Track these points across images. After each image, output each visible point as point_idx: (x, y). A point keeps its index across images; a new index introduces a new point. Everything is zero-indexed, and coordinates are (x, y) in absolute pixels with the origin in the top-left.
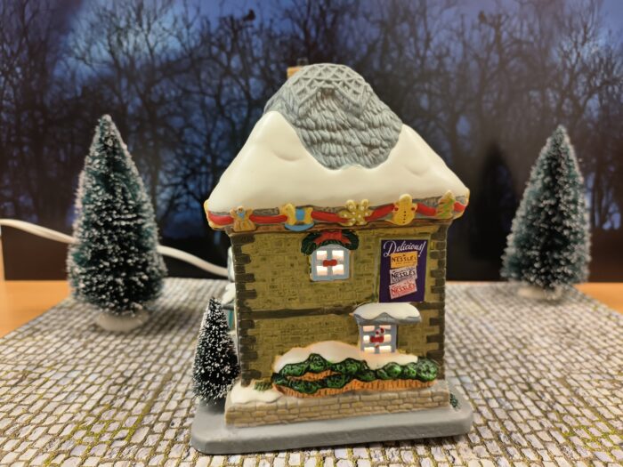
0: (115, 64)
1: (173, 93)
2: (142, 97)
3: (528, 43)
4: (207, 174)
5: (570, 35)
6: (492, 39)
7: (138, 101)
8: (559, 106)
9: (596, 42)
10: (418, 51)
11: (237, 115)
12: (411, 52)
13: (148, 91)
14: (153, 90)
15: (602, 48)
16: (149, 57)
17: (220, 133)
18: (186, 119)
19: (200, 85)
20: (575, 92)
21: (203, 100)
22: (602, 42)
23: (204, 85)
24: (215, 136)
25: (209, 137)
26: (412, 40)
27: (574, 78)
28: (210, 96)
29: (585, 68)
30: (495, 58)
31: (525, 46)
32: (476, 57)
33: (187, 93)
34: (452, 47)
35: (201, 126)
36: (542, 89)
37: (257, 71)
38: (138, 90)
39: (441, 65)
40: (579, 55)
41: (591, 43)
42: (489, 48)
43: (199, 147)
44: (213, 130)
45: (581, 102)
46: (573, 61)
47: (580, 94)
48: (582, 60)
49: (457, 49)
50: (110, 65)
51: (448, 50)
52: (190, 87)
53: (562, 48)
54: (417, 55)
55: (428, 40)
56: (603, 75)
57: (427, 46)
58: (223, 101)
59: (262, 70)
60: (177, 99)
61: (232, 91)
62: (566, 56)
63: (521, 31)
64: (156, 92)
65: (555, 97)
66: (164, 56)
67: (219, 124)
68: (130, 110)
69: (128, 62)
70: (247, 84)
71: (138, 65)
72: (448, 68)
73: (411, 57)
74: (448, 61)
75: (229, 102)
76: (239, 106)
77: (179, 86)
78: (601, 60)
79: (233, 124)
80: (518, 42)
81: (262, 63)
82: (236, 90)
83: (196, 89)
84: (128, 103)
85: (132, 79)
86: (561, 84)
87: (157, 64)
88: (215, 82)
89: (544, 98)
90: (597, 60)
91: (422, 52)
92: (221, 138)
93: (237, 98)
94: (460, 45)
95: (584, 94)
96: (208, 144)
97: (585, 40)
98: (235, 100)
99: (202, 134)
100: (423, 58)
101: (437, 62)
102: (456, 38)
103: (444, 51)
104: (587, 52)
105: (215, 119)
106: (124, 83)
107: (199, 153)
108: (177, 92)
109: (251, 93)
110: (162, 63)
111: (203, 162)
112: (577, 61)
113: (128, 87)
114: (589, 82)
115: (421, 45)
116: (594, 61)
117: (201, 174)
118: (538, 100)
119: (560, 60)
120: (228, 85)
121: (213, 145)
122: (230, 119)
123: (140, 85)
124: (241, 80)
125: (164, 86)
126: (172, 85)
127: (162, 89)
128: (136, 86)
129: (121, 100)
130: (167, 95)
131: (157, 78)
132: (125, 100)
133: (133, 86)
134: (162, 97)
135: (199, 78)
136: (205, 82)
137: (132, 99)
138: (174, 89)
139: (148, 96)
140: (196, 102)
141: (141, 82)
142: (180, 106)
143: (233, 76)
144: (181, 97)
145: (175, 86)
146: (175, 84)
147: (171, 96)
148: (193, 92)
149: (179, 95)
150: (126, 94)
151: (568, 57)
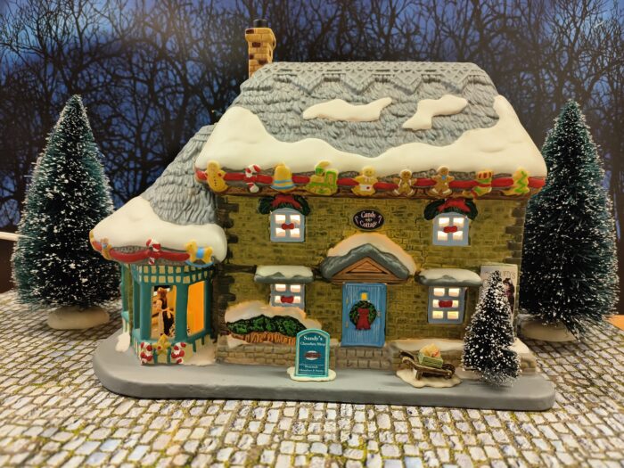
0: (43, 50)
1: (101, 79)
3: (513, 18)
4: (136, 170)
5: (566, 8)
6: (469, 14)
7: (63, 88)
9: (599, 16)
10: (381, 28)
11: (172, 104)
12: (373, 29)
13: (74, 77)
14: (79, 75)
15: (607, 22)
16: (78, 40)
17: (152, 123)
18: (114, 108)
19: (131, 70)
20: (578, 74)
21: (135, 86)
22: (606, 15)
23: (135, 69)
24: (146, 127)
25: (139, 128)
26: (374, 16)
27: (574, 57)
28: (142, 81)
29: (587, 46)
30: (474, 35)
31: (510, 21)
32: (451, 34)
33: (117, 79)
34: (422, 24)
35: (130, 116)
36: (535, 70)
37: (195, 55)
38: (64, 77)
39: (410, 43)
40: (578, 30)
41: (593, 17)
42: (467, 24)
43: (128, 140)
44: (143, 120)
45: (586, 86)
46: (572, 38)
47: (584, 76)
48: (583, 37)
49: (429, 27)
50: (37, 51)
51: (417, 27)
52: (120, 72)
53: (557, 24)
54: (381, 34)
55: (393, 16)
56: (611, 53)
57: (392, 23)
58: (156, 88)
59: (201, 53)
60: (105, 85)
61: (167, 77)
62: (563, 31)
63: (505, 5)
64: (83, 77)
65: (552, 79)
66: (94, 38)
67: (150, 112)
69: (56, 46)
70: (184, 68)
71: (66, 49)
72: (418, 48)
73: (374, 36)
74: (418, 39)
75: (162, 89)
76: (173, 93)
77: (108, 72)
78: (608, 37)
79: (167, 113)
80: (503, 16)
81: (201, 44)
82: (171, 75)
83: (127, 74)
84: (52, 90)
85: (59, 66)
86: (558, 64)
87: (86, 48)
88: (147, 66)
89: (538, 81)
90: (602, 36)
91: (386, 30)
92: (152, 129)
93: (173, 83)
94: (432, 21)
95: (588, 76)
96: (137, 136)
97: (585, 14)
98: (169, 86)
99: (132, 125)
100: (389, 36)
101: (403, 41)
102: (427, 14)
103: (413, 28)
104: (587, 27)
105: (148, 107)
106: (50, 69)
107: (128, 146)
108: (105, 78)
109: (188, 77)
110: (90, 47)
111: (132, 156)
112: (576, 38)
113: (54, 74)
114: (593, 60)
115: (384, 21)
116: (599, 37)
117: (129, 170)
118: (530, 82)
119: (555, 36)
120: (161, 69)
121: (144, 137)
122: (163, 107)
123: (66, 71)
124: (177, 63)
125: (92, 71)
126: (100, 70)
127: (89, 75)
128: (62, 72)
129: (45, 88)
130: (95, 81)
131: (85, 62)
132: (49, 88)
133: (59, 72)
134: (89, 84)
135: (130, 62)
136: (137, 66)
137: (57, 86)
138: (102, 74)
139: (74, 82)
140: (126, 88)
141: (68, 67)
142: (108, 93)
143: (168, 59)
144: (109, 83)
145: (104, 71)
146: (103, 68)
147: (98, 82)
148: (123, 78)
149: (107, 81)
150: (50, 81)
151: (565, 33)
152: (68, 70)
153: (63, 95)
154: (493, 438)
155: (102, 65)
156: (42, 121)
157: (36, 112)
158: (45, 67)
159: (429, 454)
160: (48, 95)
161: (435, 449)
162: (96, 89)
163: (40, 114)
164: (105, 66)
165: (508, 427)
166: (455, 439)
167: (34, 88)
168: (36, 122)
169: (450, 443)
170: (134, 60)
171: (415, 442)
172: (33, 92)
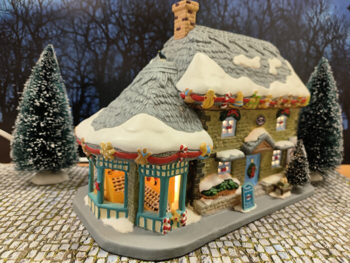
0: (15, 12)
1: (54, 32)
2: (33, 34)
3: (287, 11)
4: (77, 88)
5: (312, 8)
6: (265, 7)
7: (29, 37)
8: (308, 51)
9: (328, 13)
10: (219, 12)
11: (99, 49)
12: (215, 12)
13: (37, 30)
14: (40, 29)
15: (331, 16)
16: (39, 8)
17: (87, 61)
18: (63, 50)
19: (74, 28)
20: (317, 43)
21: (76, 38)
22: (331, 12)
23: (76, 27)
24: (83, 63)
25: (79, 63)
26: (216, 5)
27: (316, 33)
28: (81, 35)
29: (322, 28)
30: (268, 19)
31: (285, 13)
32: (256, 18)
33: (64, 32)
34: (241, 10)
35: (74, 55)
36: (297, 40)
37: (113, 20)
38: (30, 30)
39: (234, 21)
40: (318, 19)
41: (325, 13)
42: (264, 13)
43: (72, 70)
44: (82, 58)
45: (321, 49)
46: (315, 24)
47: (320, 44)
48: (320, 23)
49: (244, 12)
50: (11, 13)
51: (239, 13)
52: (66, 29)
53: (308, 16)
54: (219, 15)
55: (226, 6)
56: (333, 33)
57: (225, 10)
58: (90, 39)
59: (117, 19)
60: (57, 36)
61: (96, 33)
62: (311, 20)
63: (283, 4)
64: (42, 30)
65: (305, 45)
66: (49, 7)
67: (87, 54)
68: (24, 43)
69: (24, 10)
70: (107, 28)
71: (31, 13)
72: (239, 24)
73: (216, 16)
74: (239, 19)
75: (93, 40)
76: (100, 43)
77: (59, 28)
78: (332, 24)
79: (96, 55)
80: (281, 9)
81: (117, 14)
82: (99, 32)
83: (71, 30)
84: (22, 38)
85: (26, 22)
86: (308, 37)
87: (44, 12)
88: (84, 26)
89: (299, 45)
90: (329, 24)
91: (222, 13)
92: (87, 64)
93: (100, 37)
94: (246, 10)
95: (322, 44)
96: (78, 68)
97: (321, 11)
98: (98, 39)
99: (75, 61)
100: (223, 17)
101: (231, 20)
102: (243, 6)
103: (236, 13)
104: (323, 18)
105: (84, 51)
106: (20, 25)
107: (72, 74)
108: (57, 31)
109: (109, 34)
110: (47, 12)
111: (75, 80)
112: (317, 24)
113: (23, 28)
114: (325, 36)
115: (221, 8)
116: (327, 24)
117: (73, 88)
118: (295, 46)
119: (307, 22)
120: (93, 28)
121: (82, 69)
122: (94, 51)
123: (31, 26)
124: (102, 25)
125: (48, 27)
126: (54, 27)
127: (47, 29)
128: (29, 27)
129: (17, 36)
130: (50, 33)
131: (43, 22)
132: (20, 36)
133: (26, 27)
134: (47, 35)
135: (73, 22)
136: (77, 25)
137: (25, 35)
138: (55, 29)
139: (37, 34)
140: (71, 38)
141: (32, 24)
142: (59, 41)
143: (97, 22)
144: (60, 35)
145: (56, 28)
146: (56, 26)
147: (53, 34)
148: (69, 32)
149: (59, 34)
150: (21, 32)
151: (312, 21)
152: (33, 26)
153: (29, 41)
154: (308, 232)
155: (55, 24)
156: (16, 57)
157: (12, 51)
158: (17, 23)
159: (283, 242)
160: (20, 41)
161: (284, 239)
162: (51, 38)
163: (15, 53)
164: (57, 24)
165: (312, 226)
166: (291, 233)
167: (10, 36)
168: (12, 57)
169: (290, 236)
170: (76, 22)
171: (274, 237)
172: (9, 38)
